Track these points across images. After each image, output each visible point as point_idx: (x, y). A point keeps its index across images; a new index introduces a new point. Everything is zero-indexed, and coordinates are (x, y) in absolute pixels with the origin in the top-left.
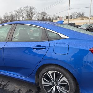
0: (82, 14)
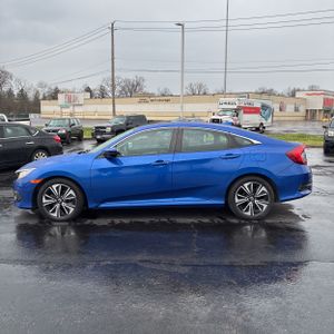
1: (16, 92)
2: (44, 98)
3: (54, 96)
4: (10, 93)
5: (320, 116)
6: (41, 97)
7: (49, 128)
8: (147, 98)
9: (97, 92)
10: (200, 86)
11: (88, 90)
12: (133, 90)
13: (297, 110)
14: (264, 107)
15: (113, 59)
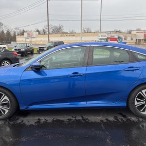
0: (60, 28)
1: (5, 32)
2: (18, 35)
3: (22, 34)
4: (3, 32)
5: (142, 42)
6: (17, 34)
7: (16, 48)
8: (64, 34)
9: (42, 32)
10: (88, 29)
11: (38, 31)
12: (58, 31)
13: (132, 39)
14: (119, 38)
15: (48, 15)
